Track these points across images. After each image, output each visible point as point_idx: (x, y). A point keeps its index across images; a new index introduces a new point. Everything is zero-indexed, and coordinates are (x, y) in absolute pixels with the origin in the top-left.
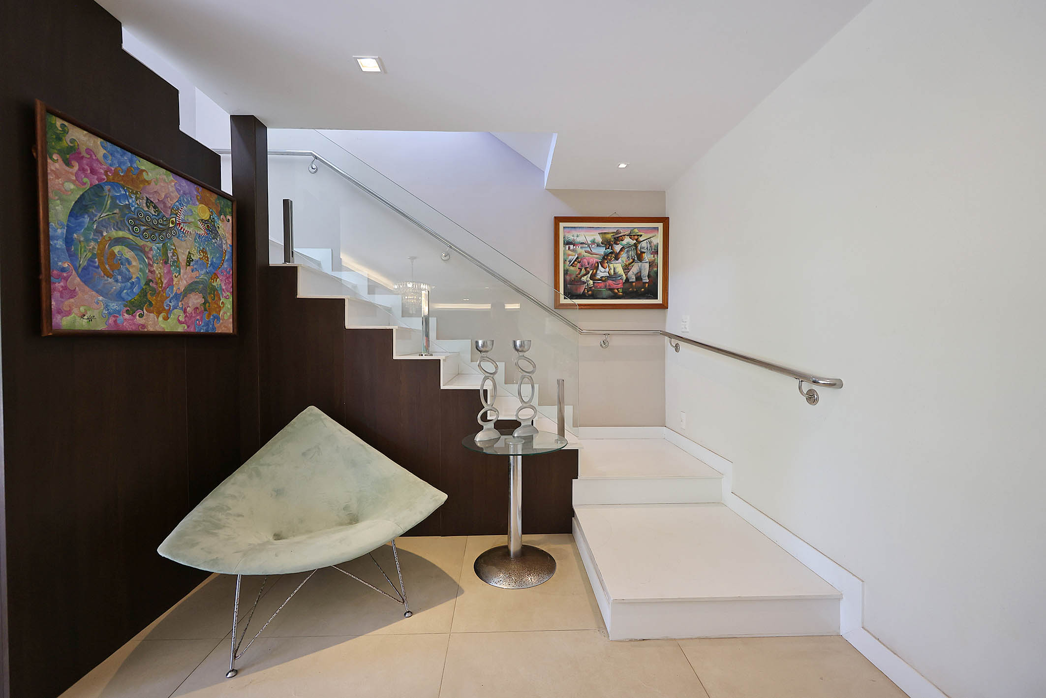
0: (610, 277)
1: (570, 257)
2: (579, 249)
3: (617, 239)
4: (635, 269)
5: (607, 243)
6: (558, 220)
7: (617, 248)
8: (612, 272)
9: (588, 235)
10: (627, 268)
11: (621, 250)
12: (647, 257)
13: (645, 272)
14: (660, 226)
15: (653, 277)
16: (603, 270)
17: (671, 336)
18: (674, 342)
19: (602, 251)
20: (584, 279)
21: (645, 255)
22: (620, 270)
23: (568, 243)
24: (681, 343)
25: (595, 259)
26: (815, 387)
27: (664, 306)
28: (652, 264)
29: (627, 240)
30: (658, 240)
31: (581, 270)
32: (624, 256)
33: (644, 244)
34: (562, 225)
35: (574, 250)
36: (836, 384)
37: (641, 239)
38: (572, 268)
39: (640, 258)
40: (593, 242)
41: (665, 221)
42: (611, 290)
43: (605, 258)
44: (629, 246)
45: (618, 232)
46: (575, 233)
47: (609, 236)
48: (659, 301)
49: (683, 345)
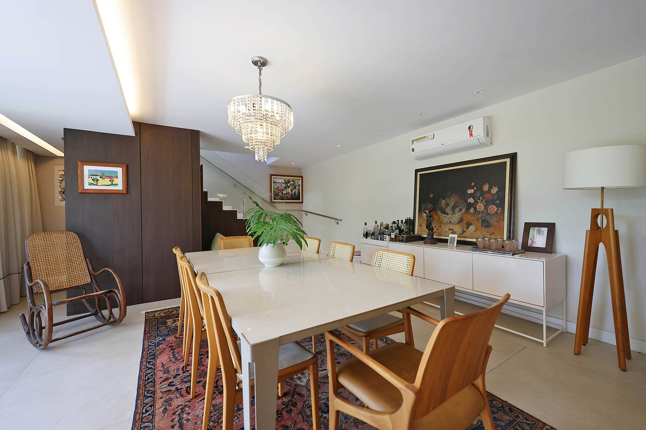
0: (287, 193)
1: (275, 187)
2: (278, 184)
3: (289, 182)
4: (294, 191)
5: (286, 183)
6: (271, 175)
7: (289, 185)
8: (287, 192)
9: (280, 180)
10: (291, 191)
11: (290, 185)
12: (297, 188)
13: (297, 192)
14: (300, 178)
15: (299, 193)
16: (285, 191)
17: (304, 211)
18: (306, 213)
19: (284, 185)
20: (279, 194)
21: (296, 187)
22: (290, 191)
23: (274, 182)
24: (307, 213)
25: (282, 188)
26: (338, 221)
27: (302, 202)
28: (299, 190)
29: (292, 182)
30: (300, 183)
31: (278, 191)
32: (291, 187)
33: (296, 184)
34: (273, 177)
35: (276, 185)
36: (341, 220)
37: (295, 182)
38: (276, 190)
39: (295, 188)
40: (282, 182)
41: (302, 177)
42: (287, 197)
43: (285, 188)
44: (292, 184)
45: (289, 180)
46: (277, 179)
47: (287, 181)
48: (301, 201)
49: (308, 214)
